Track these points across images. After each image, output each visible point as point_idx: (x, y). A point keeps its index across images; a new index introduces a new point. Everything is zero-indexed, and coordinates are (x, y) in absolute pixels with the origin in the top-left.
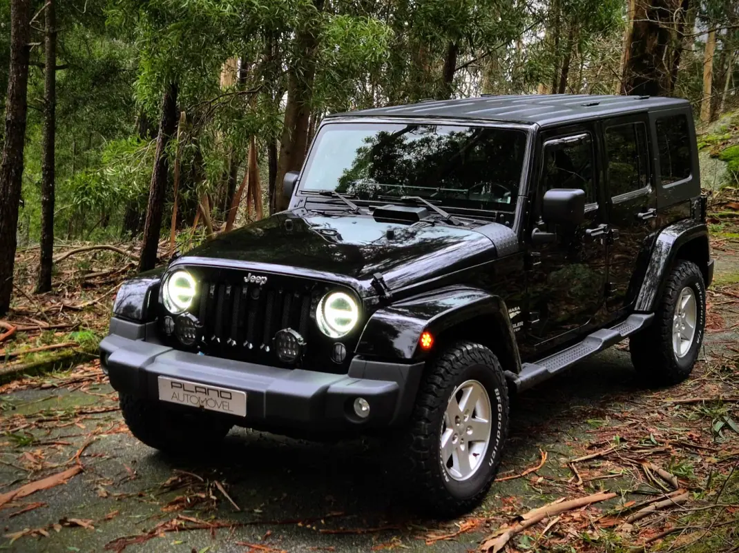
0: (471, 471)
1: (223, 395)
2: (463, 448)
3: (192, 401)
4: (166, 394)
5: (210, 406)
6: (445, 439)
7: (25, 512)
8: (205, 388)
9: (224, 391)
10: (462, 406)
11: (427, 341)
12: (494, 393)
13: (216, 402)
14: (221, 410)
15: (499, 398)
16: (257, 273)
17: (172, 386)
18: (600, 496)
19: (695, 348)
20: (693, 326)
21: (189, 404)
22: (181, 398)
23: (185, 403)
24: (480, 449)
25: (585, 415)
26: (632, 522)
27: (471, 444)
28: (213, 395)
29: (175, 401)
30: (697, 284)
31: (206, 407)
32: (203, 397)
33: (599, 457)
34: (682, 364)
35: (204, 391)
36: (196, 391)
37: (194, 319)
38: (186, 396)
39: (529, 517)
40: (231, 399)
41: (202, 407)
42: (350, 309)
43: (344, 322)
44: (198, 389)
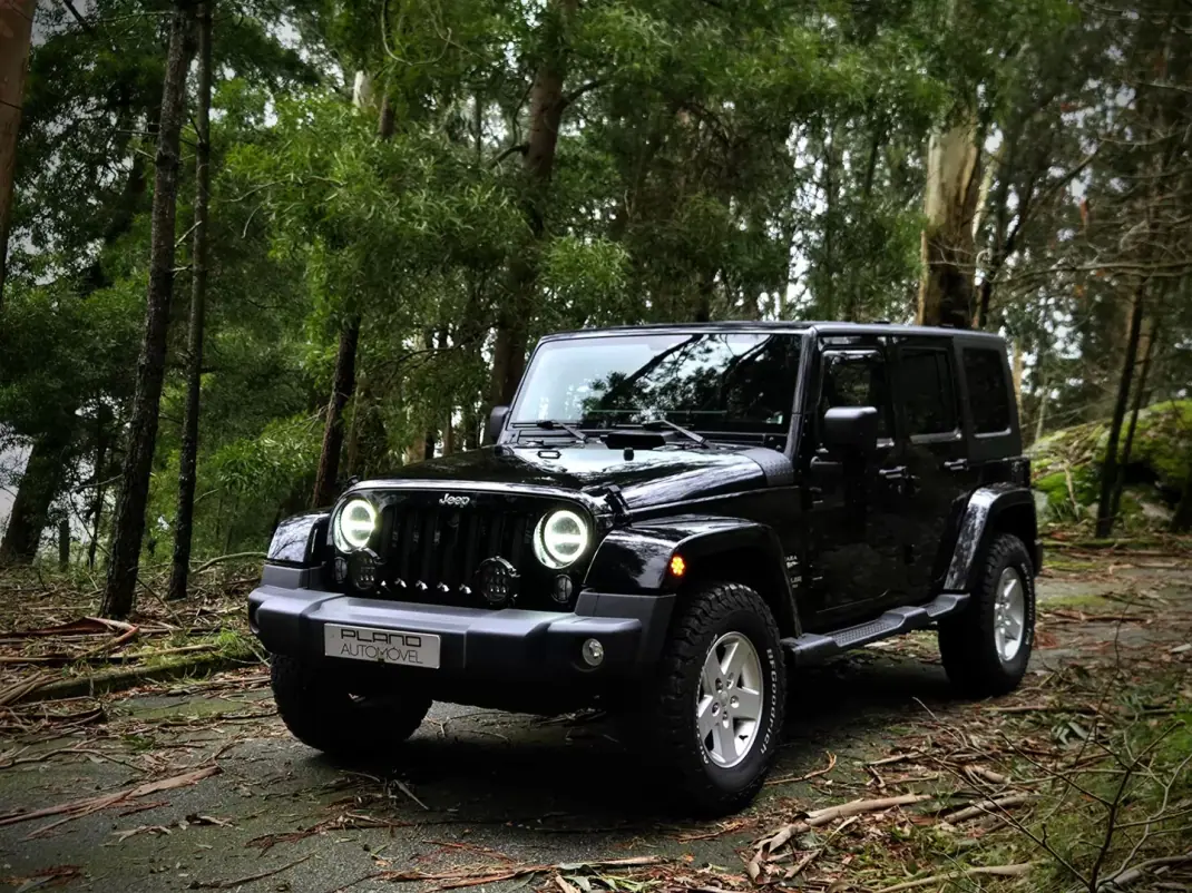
0: (738, 757)
1: (410, 641)
2: (726, 724)
3: (368, 655)
4: (334, 647)
5: (393, 658)
6: (703, 708)
7: (140, 811)
8: (385, 634)
9: (410, 637)
10: (724, 668)
11: (678, 566)
12: (767, 655)
13: (399, 652)
14: (407, 663)
15: (772, 662)
16: (455, 493)
17: (343, 636)
18: (910, 798)
19: (1024, 651)
20: (1020, 622)
21: (365, 658)
22: (354, 652)
23: (359, 657)
24: (750, 729)
25: (885, 722)
26: (954, 823)
27: (737, 723)
28: (397, 642)
29: (346, 655)
30: (1023, 565)
31: (387, 661)
32: (383, 646)
33: (905, 761)
34: (1010, 669)
35: (384, 637)
36: (375, 640)
37: (374, 554)
38: (360, 648)
39: (816, 815)
40: (420, 646)
41: (381, 661)
42: (578, 532)
43: (570, 549)
44: (377, 637)
